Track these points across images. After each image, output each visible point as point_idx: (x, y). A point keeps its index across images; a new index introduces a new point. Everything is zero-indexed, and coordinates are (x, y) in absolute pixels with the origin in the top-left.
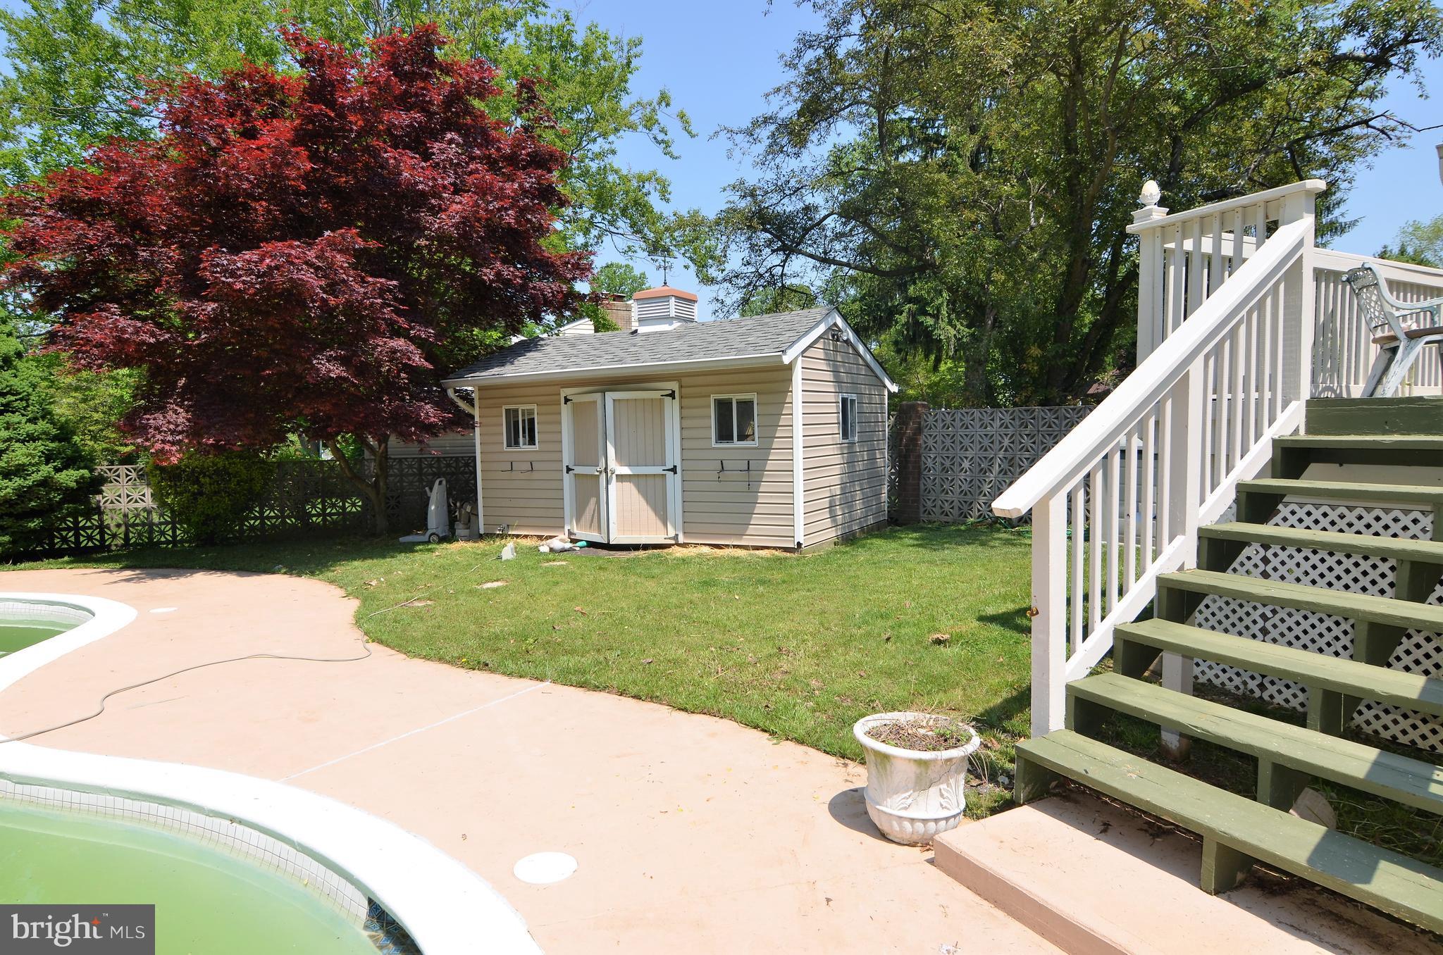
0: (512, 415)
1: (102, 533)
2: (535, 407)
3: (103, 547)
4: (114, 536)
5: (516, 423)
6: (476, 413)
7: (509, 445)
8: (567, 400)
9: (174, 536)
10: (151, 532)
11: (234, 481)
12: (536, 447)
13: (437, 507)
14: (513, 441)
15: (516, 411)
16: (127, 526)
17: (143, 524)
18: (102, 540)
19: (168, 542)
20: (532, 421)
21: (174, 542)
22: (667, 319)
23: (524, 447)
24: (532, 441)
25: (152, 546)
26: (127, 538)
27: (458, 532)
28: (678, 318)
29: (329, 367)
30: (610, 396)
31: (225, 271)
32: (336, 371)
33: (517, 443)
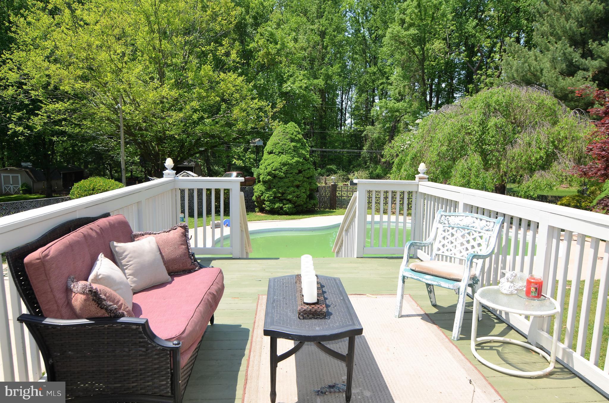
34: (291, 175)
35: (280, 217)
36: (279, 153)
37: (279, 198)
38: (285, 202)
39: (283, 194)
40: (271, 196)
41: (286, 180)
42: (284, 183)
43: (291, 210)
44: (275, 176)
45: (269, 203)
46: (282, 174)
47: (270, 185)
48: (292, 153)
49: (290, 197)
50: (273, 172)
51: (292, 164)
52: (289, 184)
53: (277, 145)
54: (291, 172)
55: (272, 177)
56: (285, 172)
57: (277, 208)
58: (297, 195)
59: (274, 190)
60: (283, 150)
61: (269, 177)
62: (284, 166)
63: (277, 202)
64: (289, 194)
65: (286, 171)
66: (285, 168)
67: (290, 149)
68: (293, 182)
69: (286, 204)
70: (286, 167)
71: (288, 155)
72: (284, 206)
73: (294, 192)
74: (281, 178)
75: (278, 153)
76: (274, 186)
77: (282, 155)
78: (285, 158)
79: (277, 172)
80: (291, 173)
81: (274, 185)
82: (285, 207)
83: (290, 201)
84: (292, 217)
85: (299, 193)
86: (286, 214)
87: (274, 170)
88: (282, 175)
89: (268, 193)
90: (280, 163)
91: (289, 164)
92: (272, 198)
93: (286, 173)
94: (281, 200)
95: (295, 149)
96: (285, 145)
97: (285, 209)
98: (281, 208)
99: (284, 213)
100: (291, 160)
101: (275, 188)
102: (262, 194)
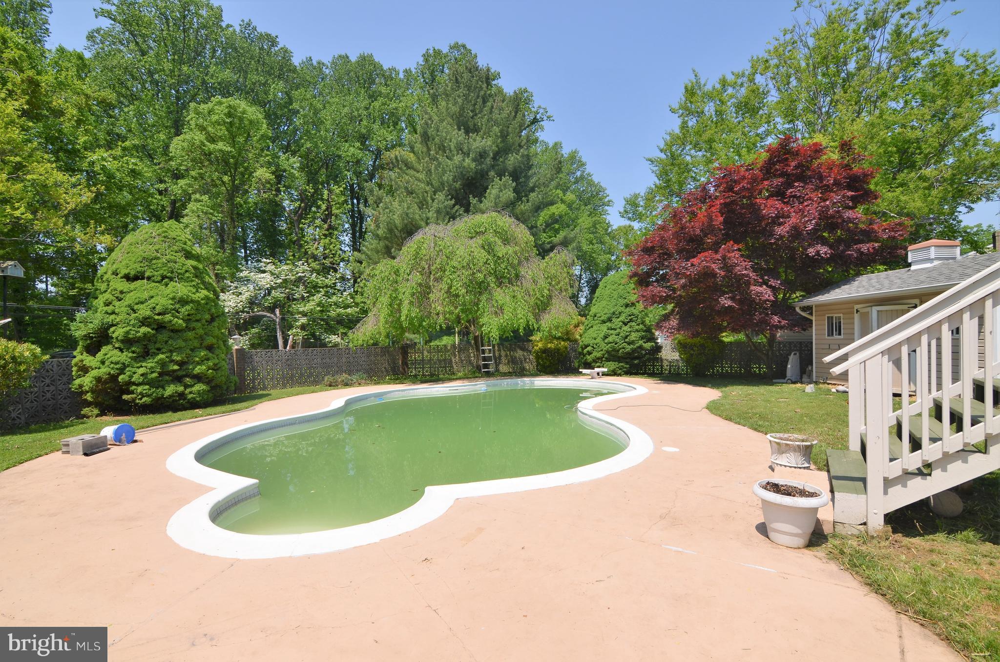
0: (830, 319)
1: (662, 368)
2: (841, 315)
3: (661, 373)
4: (665, 370)
5: (832, 324)
6: (814, 318)
7: (828, 336)
8: (857, 311)
9: (687, 372)
10: (678, 368)
11: (707, 349)
12: (842, 337)
13: (792, 366)
14: (831, 334)
15: (832, 317)
16: (670, 366)
17: (676, 366)
18: (662, 371)
19: (684, 374)
20: (840, 323)
21: (687, 374)
22: (930, 260)
23: (836, 337)
24: (840, 334)
25: (679, 374)
26: (670, 371)
27: (803, 380)
28: (936, 259)
29: (725, 301)
30: (875, 309)
31: (684, 267)
32: (728, 303)
33: (833, 334)
34: (199, 324)
35: (179, 414)
36: (164, 277)
37: (170, 376)
38: (188, 380)
39: (181, 364)
40: (152, 372)
41: (190, 334)
42: (185, 341)
43: (205, 397)
44: (160, 327)
45: (147, 387)
46: (180, 322)
47: (146, 346)
48: (192, 281)
49: (198, 370)
50: (156, 317)
51: (198, 302)
52: (196, 343)
53: (154, 262)
54: (198, 318)
55: (153, 329)
56: (187, 317)
57: (170, 396)
58: (215, 365)
59: (161, 356)
60: (172, 272)
61: (144, 330)
62: (183, 306)
63: (169, 383)
64: (198, 363)
65: (189, 315)
66: (185, 310)
67: (186, 271)
68: (201, 338)
69: (192, 386)
70: (188, 307)
71: (186, 284)
72: (188, 390)
73: (208, 359)
74: (176, 331)
75: (159, 278)
76: (159, 349)
77: (172, 284)
78: (181, 289)
79: (168, 317)
80: (197, 321)
81: (158, 345)
82: (191, 393)
83: (198, 378)
84: (209, 410)
85: (216, 361)
86: (194, 405)
87: (159, 314)
88: (180, 325)
89: (144, 364)
90: (173, 299)
91: (192, 301)
92: (155, 375)
93: (188, 319)
94: (177, 379)
95: (198, 274)
96: (175, 262)
97: (190, 396)
98: (182, 395)
99: (188, 405)
100: (194, 293)
101: (163, 353)
102: (122, 371)
